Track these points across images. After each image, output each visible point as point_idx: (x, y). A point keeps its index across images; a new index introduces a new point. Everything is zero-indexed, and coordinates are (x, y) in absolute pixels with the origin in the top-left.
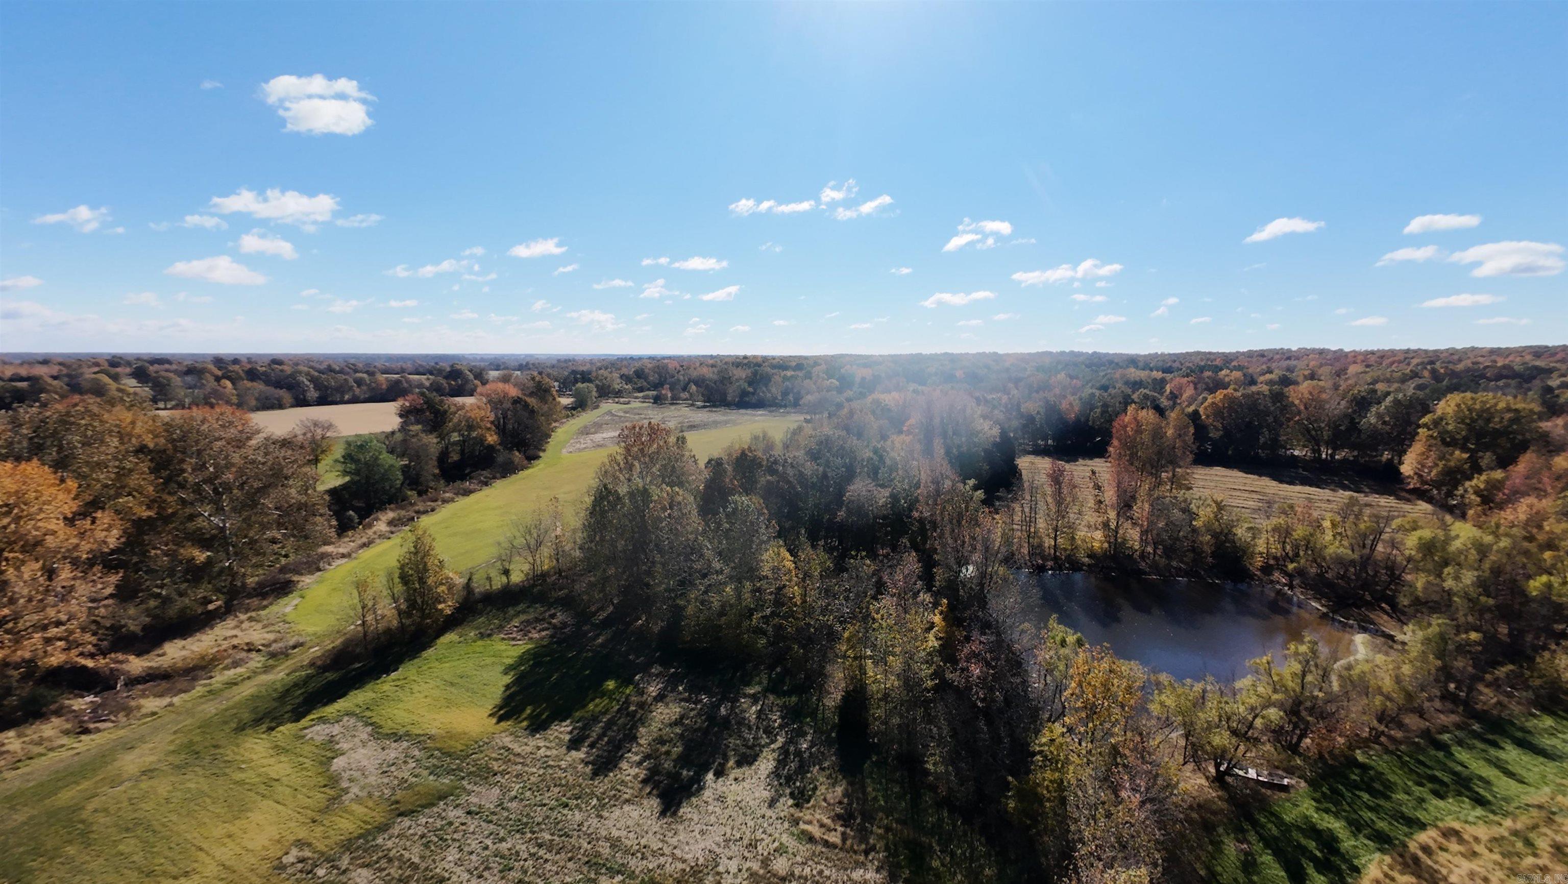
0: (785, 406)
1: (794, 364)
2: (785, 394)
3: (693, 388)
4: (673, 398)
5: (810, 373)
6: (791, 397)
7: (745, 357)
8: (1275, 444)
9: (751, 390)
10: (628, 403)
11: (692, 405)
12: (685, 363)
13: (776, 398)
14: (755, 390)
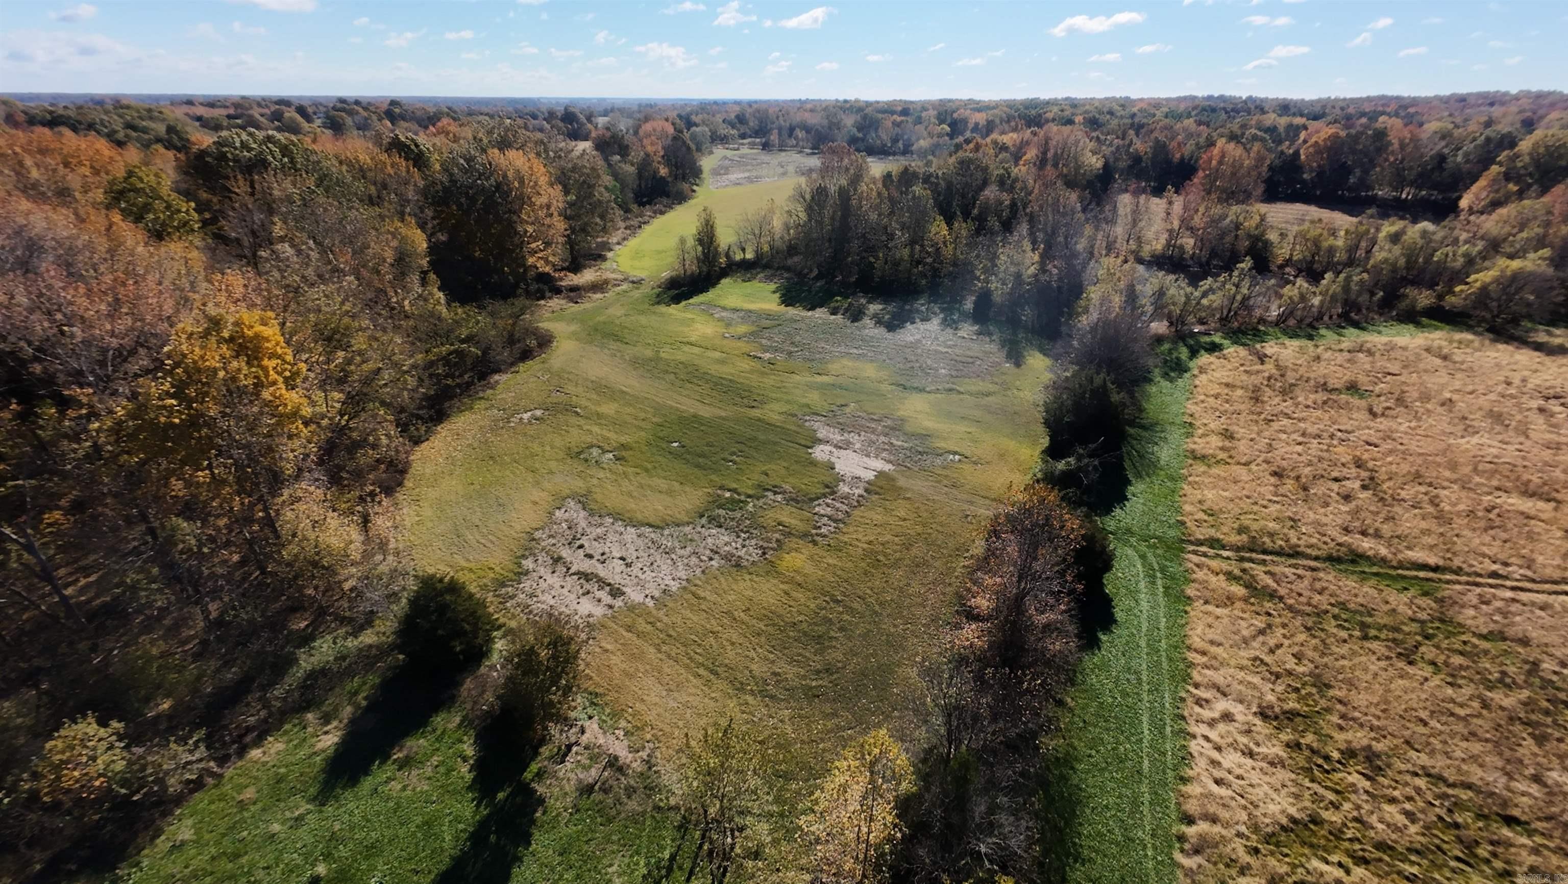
0: (894, 154)
1: (900, 109)
2: (895, 141)
3: (800, 134)
4: (781, 145)
5: (920, 118)
6: (900, 144)
7: (846, 101)
8: (1364, 184)
9: (860, 135)
10: (738, 149)
11: (801, 152)
12: (784, 108)
13: (885, 145)
14: (865, 135)
